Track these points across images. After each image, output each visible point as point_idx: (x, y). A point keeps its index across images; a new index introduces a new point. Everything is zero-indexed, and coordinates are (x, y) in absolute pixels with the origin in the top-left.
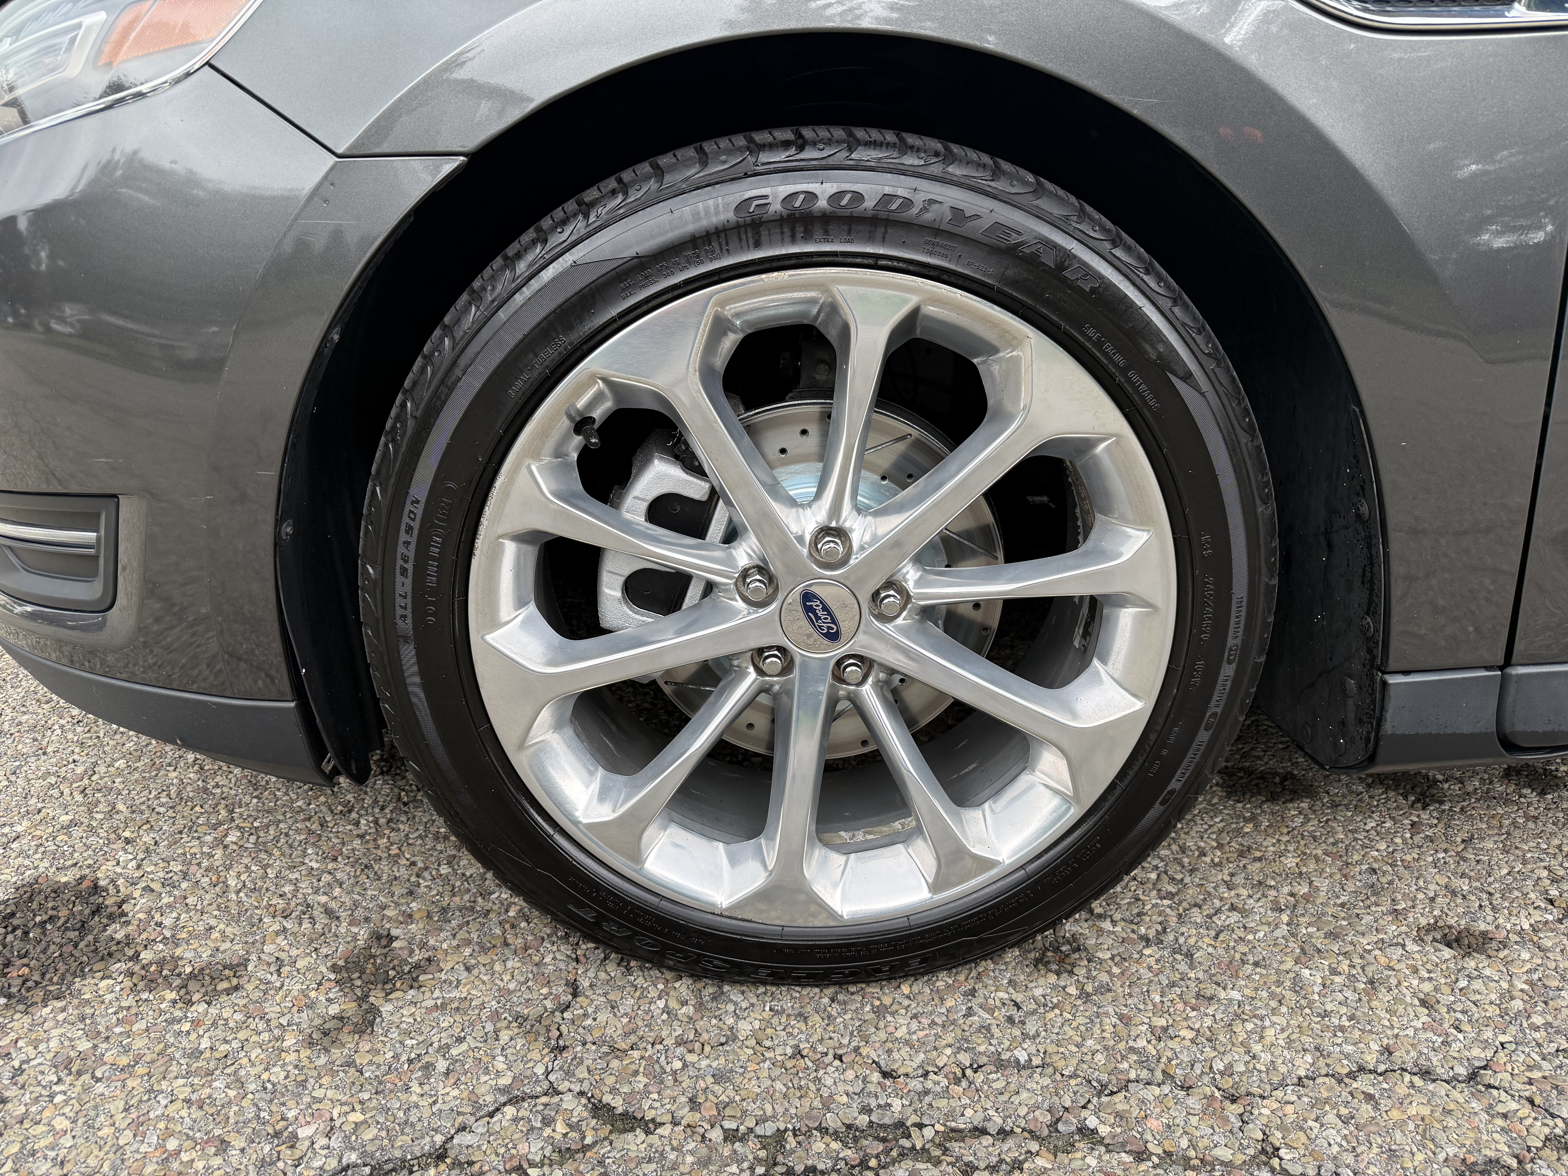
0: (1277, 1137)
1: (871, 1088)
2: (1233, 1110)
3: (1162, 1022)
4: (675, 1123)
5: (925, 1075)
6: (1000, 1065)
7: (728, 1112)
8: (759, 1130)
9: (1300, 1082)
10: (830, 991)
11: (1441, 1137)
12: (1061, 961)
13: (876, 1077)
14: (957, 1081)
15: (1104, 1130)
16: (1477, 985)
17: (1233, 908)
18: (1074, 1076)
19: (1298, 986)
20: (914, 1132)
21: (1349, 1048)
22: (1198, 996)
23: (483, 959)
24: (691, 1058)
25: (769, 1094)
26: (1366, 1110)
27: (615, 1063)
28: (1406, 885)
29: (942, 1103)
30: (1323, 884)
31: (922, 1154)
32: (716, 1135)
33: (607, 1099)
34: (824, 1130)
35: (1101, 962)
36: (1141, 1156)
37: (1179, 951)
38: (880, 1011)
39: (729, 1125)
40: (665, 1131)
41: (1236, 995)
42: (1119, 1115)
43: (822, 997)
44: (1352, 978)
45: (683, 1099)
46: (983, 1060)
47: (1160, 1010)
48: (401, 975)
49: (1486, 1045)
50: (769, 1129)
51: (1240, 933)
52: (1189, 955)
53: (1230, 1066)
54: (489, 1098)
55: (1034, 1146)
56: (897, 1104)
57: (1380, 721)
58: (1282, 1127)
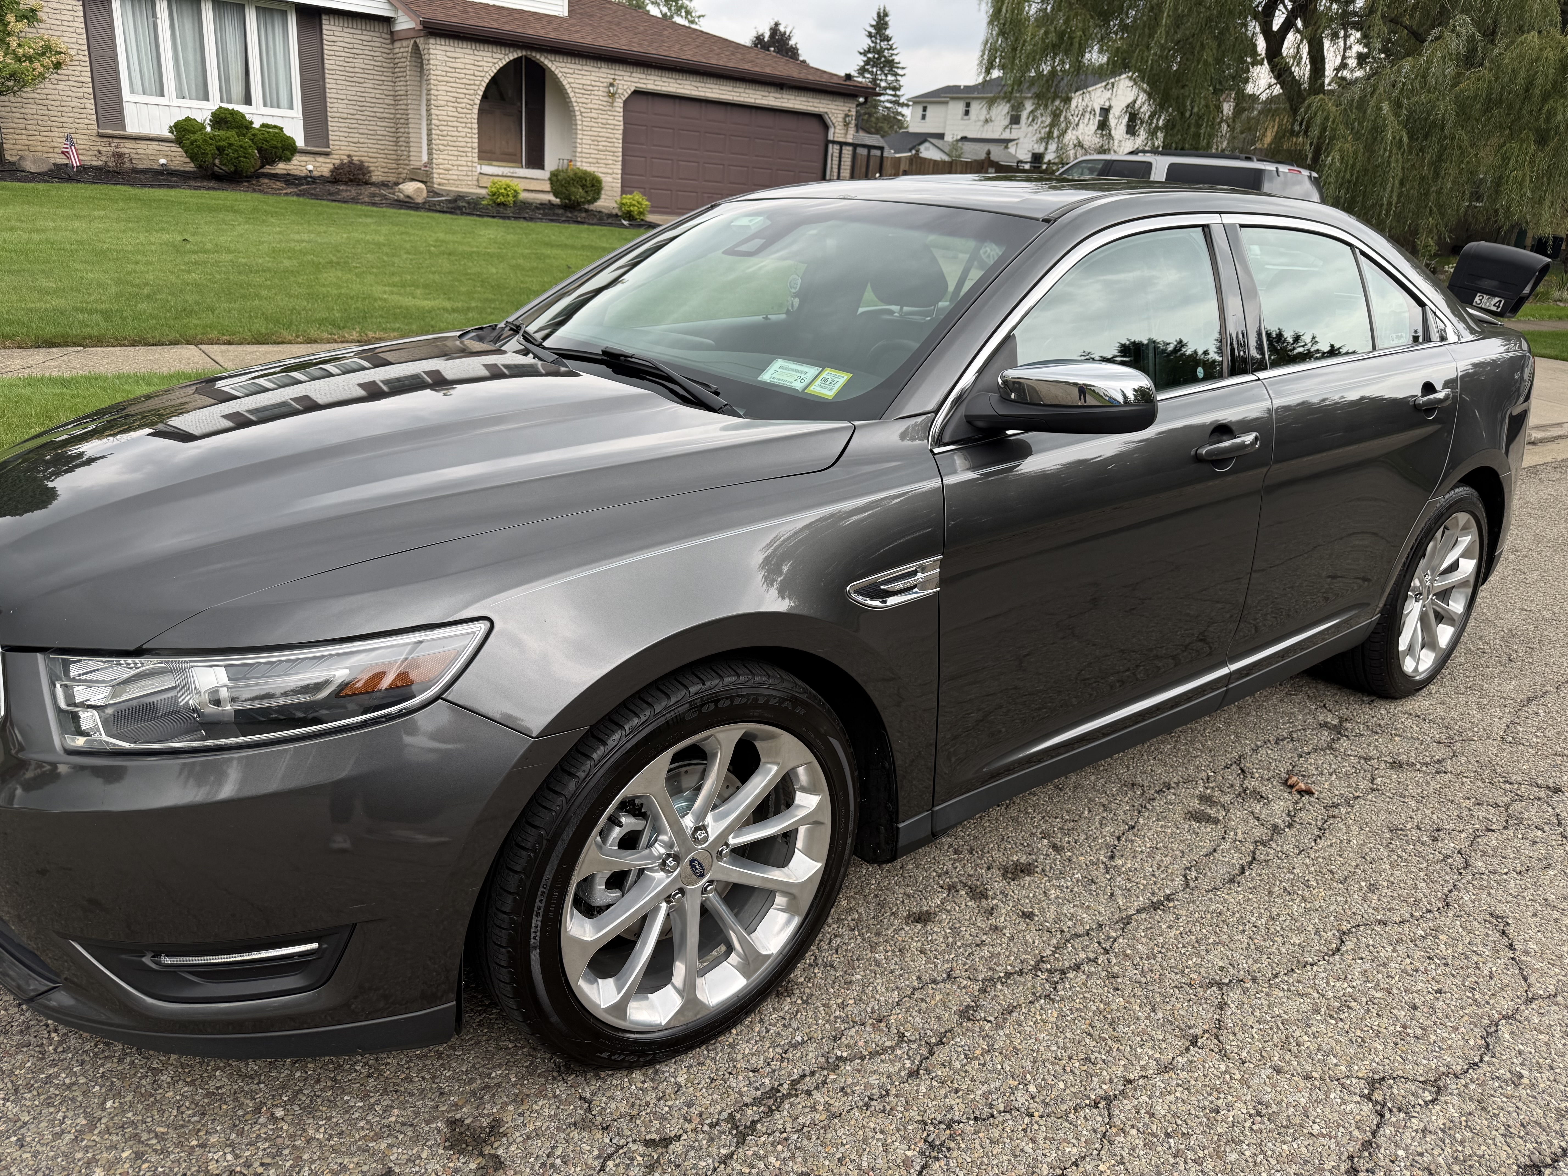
0: (902, 1029)
1: (753, 1079)
2: (883, 1025)
3: (840, 1001)
4: (686, 1132)
5: (769, 1064)
6: (795, 1046)
7: (704, 1117)
8: (722, 1118)
9: (898, 1004)
10: (703, 1047)
11: (950, 1005)
12: (786, 990)
13: (751, 1074)
14: (782, 1061)
15: (845, 1054)
16: (935, 936)
17: (836, 936)
18: (823, 1038)
19: (878, 963)
20: (780, 1088)
21: (907, 983)
22: (846, 983)
23: (524, 1107)
24: (670, 1103)
25: (714, 1102)
26: (924, 1005)
27: (638, 1122)
28: (891, 899)
29: (783, 1072)
30: (861, 910)
31: (789, 1096)
32: (706, 1128)
33: (648, 1137)
34: (746, 1105)
35: (802, 984)
36: (862, 1058)
37: (825, 966)
38: (732, 1046)
39: (708, 1121)
40: (685, 1137)
41: (859, 977)
42: (847, 1046)
43: (703, 1051)
44: (893, 951)
45: (682, 1121)
46: (786, 1047)
47: (837, 996)
48: (489, 1134)
49: (948, 961)
50: (725, 1115)
51: (845, 947)
52: (832, 966)
53: (873, 1008)
54: (596, 1163)
55: (825, 1073)
56: (767, 1081)
57: (897, 842)
58: (901, 1024)
